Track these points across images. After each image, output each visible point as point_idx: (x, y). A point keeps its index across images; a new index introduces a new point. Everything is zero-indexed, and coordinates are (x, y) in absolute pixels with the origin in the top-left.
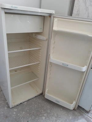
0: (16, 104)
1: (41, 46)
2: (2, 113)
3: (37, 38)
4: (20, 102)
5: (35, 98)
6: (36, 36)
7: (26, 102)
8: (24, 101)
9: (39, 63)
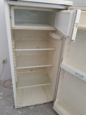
0: (22, 106)
1: (56, 46)
2: (7, 111)
3: (52, 37)
4: (26, 105)
5: (44, 105)
6: (51, 35)
7: (33, 107)
8: (31, 105)
9: (53, 66)
